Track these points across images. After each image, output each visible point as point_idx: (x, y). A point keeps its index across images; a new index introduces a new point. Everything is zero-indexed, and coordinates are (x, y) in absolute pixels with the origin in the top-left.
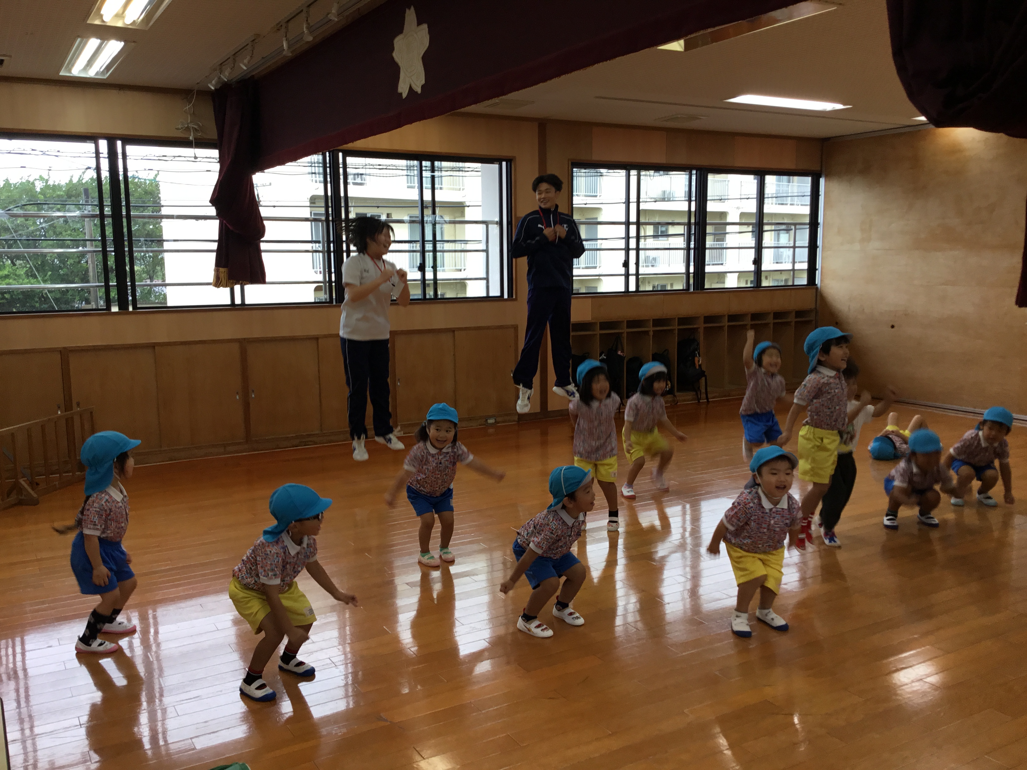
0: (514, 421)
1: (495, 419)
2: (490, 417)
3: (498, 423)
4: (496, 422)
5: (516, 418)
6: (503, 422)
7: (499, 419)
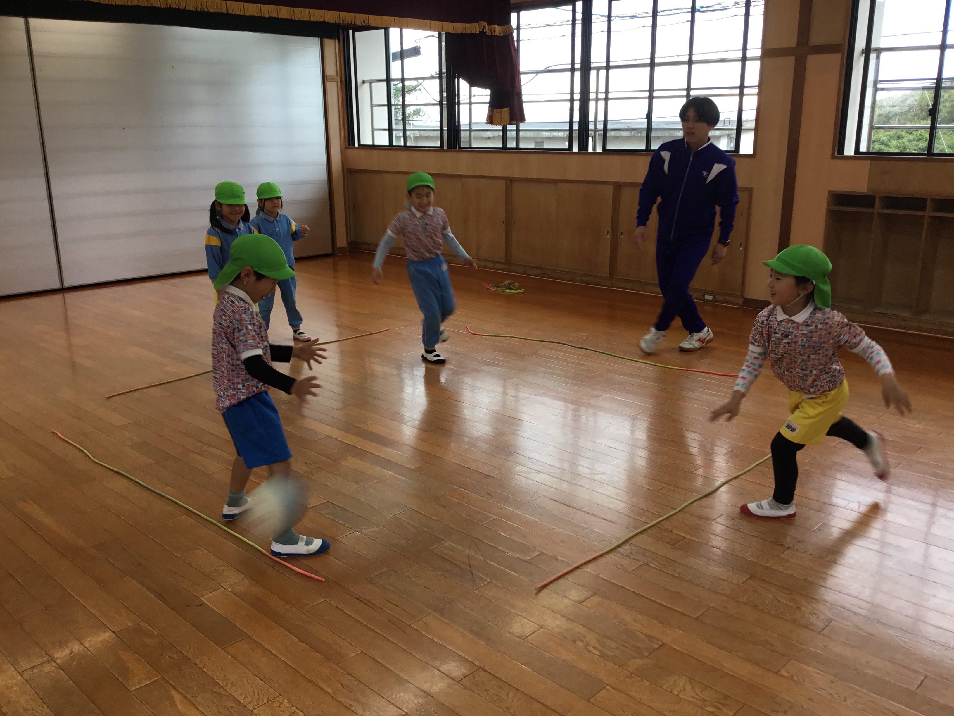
0: (738, 304)
1: (714, 296)
2: (709, 293)
3: (718, 301)
4: (714, 300)
5: (741, 301)
6: (723, 302)
7: (719, 298)
